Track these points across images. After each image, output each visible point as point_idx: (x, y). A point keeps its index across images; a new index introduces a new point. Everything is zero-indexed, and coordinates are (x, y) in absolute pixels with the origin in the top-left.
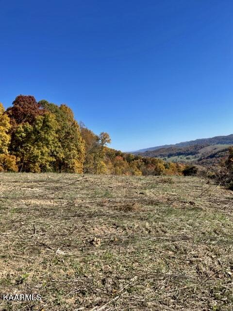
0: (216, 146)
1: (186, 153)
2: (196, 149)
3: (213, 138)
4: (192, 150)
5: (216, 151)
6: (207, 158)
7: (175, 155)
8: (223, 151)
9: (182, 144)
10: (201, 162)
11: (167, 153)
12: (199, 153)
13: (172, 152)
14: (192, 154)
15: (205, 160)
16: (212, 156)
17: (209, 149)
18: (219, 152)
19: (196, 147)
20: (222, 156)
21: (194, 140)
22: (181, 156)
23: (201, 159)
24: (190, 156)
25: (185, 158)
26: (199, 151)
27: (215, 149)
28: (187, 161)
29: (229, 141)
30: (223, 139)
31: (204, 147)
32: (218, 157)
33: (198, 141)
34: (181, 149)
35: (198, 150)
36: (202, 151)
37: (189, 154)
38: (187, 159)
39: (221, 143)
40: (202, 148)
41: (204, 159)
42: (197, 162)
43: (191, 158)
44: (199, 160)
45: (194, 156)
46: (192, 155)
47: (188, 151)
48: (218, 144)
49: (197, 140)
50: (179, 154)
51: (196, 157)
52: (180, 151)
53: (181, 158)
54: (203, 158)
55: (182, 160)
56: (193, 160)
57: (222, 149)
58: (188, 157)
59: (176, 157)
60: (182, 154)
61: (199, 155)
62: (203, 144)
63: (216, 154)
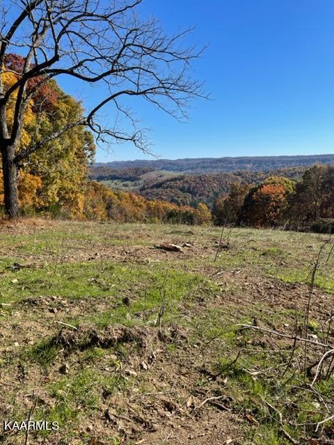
0: (164, 172)
2: (136, 173)
3: (157, 161)
4: (131, 174)
5: (164, 178)
6: (152, 188)
7: (108, 179)
8: (172, 180)
9: (116, 163)
10: (144, 192)
11: (97, 175)
12: (140, 179)
13: (103, 174)
14: (131, 179)
15: (149, 191)
16: (159, 186)
17: (153, 175)
18: (168, 181)
19: (137, 170)
20: (171, 187)
21: (133, 160)
22: (116, 181)
23: (143, 189)
24: (128, 183)
25: (121, 184)
27: (161, 176)
28: (124, 188)
29: (176, 167)
30: (170, 164)
31: (147, 172)
32: (167, 187)
33: (137, 162)
34: (116, 172)
35: (140, 175)
36: (144, 177)
37: (126, 180)
38: (124, 185)
39: (167, 169)
40: (144, 172)
41: (148, 188)
42: (139, 192)
43: (130, 185)
44: (141, 190)
45: (133, 183)
46: (131, 181)
47: (126, 175)
48: (162, 169)
49: (137, 160)
50: (113, 178)
51: (135, 185)
52: (114, 173)
53: (116, 184)
54: (146, 187)
55: (117, 186)
56: (132, 188)
57: (170, 177)
58: (125, 183)
59: (109, 182)
60: (117, 178)
61: (141, 182)
62: (145, 168)
63: (163, 183)
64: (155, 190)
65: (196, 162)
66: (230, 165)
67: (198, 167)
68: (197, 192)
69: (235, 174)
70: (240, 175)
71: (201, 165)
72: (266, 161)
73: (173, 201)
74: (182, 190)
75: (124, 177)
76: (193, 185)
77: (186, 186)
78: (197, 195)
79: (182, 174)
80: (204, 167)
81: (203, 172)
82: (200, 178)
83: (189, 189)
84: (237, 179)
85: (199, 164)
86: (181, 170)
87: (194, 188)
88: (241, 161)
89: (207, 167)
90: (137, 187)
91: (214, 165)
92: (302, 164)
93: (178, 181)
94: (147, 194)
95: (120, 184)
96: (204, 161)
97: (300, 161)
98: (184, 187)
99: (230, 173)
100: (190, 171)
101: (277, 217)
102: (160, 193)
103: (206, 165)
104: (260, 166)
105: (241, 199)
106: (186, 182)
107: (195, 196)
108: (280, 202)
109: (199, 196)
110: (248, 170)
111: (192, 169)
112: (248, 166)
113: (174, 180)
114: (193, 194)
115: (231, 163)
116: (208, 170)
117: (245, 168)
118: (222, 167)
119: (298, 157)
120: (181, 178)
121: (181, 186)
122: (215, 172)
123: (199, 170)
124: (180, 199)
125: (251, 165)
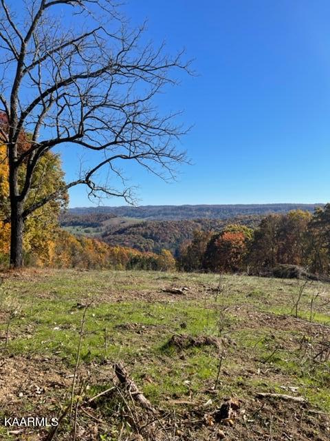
0: (126, 218)
1: (86, 224)
2: (99, 219)
3: (120, 208)
4: (93, 220)
5: (126, 225)
6: (114, 234)
7: (69, 225)
8: (135, 226)
9: (78, 209)
10: (107, 238)
12: (102, 225)
13: (66, 220)
14: (92, 225)
15: (112, 237)
16: (121, 232)
17: (116, 221)
18: (130, 227)
19: (99, 216)
20: (134, 234)
21: (95, 206)
22: (77, 227)
23: (105, 235)
24: (90, 229)
26: (103, 223)
27: (124, 222)
28: (85, 234)
29: (138, 214)
30: (132, 210)
31: (109, 218)
32: (129, 234)
33: (100, 208)
34: (78, 218)
35: (102, 221)
36: (107, 223)
37: (89, 226)
38: (86, 231)
39: (130, 216)
40: (107, 219)
41: (110, 234)
42: (101, 238)
43: (92, 231)
44: (103, 236)
45: (95, 229)
46: (93, 227)
47: (88, 221)
48: (125, 216)
50: (74, 224)
51: (97, 231)
52: (76, 219)
53: (78, 230)
54: (108, 233)
55: (78, 232)
56: (94, 234)
57: (133, 223)
58: (87, 229)
59: (70, 228)
60: (79, 224)
61: (103, 228)
62: (108, 214)
63: (126, 229)
64: (118, 235)
65: (158, 209)
66: (190, 213)
67: (159, 214)
68: (159, 239)
69: (195, 221)
70: (199, 222)
71: (162, 212)
72: (223, 210)
73: (135, 247)
74: (145, 236)
75: (86, 223)
76: (156, 231)
77: (149, 232)
78: (160, 241)
79: (144, 220)
80: (165, 214)
81: (165, 219)
82: (162, 224)
83: (151, 235)
84: (197, 226)
85: (161, 211)
86: (143, 217)
87: (156, 234)
88: (201, 209)
89: (169, 214)
90: (99, 233)
91: (175, 212)
92: (257, 212)
93: (140, 228)
94: (109, 240)
95: (82, 230)
96: (165, 208)
97: (255, 210)
98: (146, 233)
99: (190, 220)
100: (152, 218)
101: (238, 263)
102: (123, 239)
103: (168, 212)
104: (218, 213)
105: (203, 246)
106: (149, 228)
107: (158, 242)
108: (240, 248)
109: (162, 241)
110: (207, 217)
111: (154, 215)
112: (207, 213)
113: (137, 226)
114: (156, 240)
115: (191, 210)
116: (169, 216)
117: (205, 216)
118: (183, 214)
119: (252, 205)
120: (144, 225)
121: (143, 232)
122: (176, 219)
123: (160, 217)
124: (142, 245)
125: (210, 213)
